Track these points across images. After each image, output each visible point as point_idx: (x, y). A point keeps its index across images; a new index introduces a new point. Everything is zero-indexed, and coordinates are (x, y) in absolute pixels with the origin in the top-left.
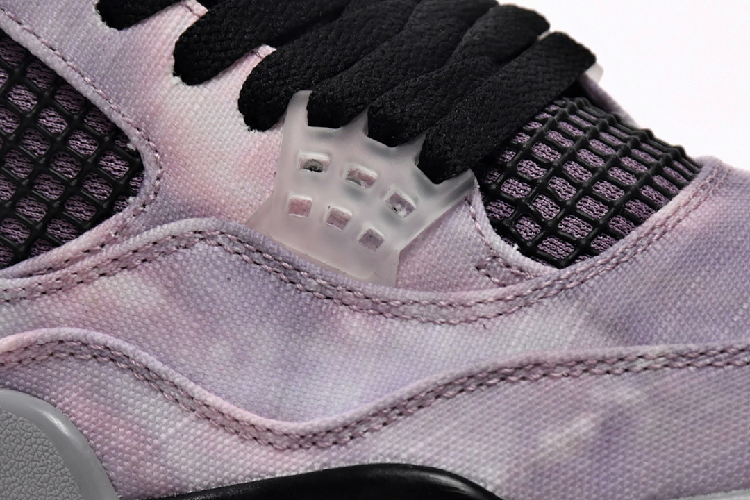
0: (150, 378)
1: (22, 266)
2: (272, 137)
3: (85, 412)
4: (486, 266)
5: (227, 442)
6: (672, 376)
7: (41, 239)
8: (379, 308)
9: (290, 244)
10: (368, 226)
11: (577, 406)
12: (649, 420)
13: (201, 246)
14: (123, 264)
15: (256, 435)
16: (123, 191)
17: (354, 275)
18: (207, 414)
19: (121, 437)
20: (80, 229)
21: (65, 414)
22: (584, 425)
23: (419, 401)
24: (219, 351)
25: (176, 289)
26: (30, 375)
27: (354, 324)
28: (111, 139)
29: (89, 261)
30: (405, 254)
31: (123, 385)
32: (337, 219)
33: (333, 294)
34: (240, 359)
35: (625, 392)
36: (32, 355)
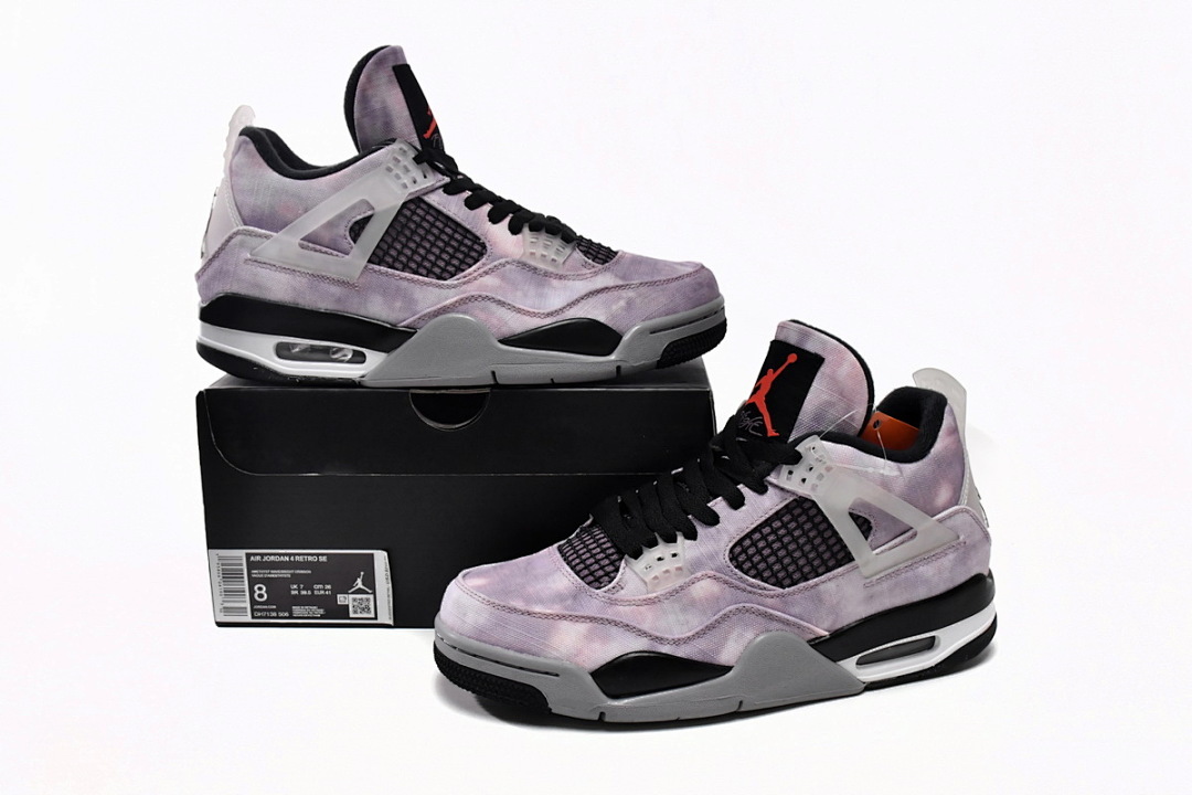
0: (501, 303)
1: (455, 278)
2: (519, 236)
3: (482, 316)
4: (585, 265)
5: (527, 318)
6: (641, 288)
7: (460, 270)
8: (561, 277)
9: (533, 263)
10: (553, 257)
11: (619, 298)
12: (638, 301)
13: (508, 266)
14: (486, 273)
15: (534, 315)
16: (481, 255)
17: (551, 269)
18: (519, 311)
19: (495, 321)
20: (470, 266)
21: (475, 317)
22: (622, 303)
23: (577, 301)
24: (519, 294)
25: (503, 278)
26: (464, 307)
27: (555, 282)
28: (476, 239)
29: (476, 274)
30: (564, 263)
31: (494, 307)
32: (543, 256)
33: (546, 274)
34: (525, 295)
35: (630, 294)
36: (463, 301)
